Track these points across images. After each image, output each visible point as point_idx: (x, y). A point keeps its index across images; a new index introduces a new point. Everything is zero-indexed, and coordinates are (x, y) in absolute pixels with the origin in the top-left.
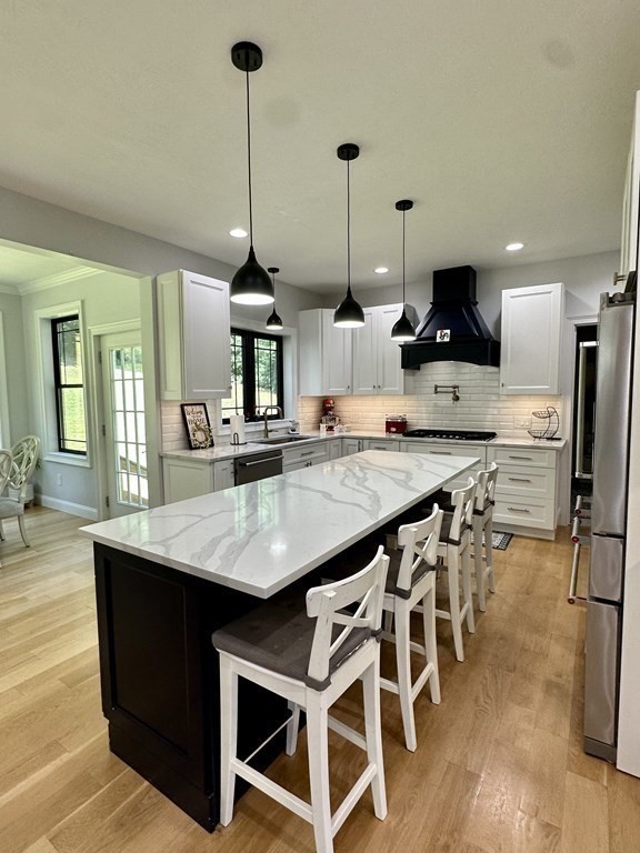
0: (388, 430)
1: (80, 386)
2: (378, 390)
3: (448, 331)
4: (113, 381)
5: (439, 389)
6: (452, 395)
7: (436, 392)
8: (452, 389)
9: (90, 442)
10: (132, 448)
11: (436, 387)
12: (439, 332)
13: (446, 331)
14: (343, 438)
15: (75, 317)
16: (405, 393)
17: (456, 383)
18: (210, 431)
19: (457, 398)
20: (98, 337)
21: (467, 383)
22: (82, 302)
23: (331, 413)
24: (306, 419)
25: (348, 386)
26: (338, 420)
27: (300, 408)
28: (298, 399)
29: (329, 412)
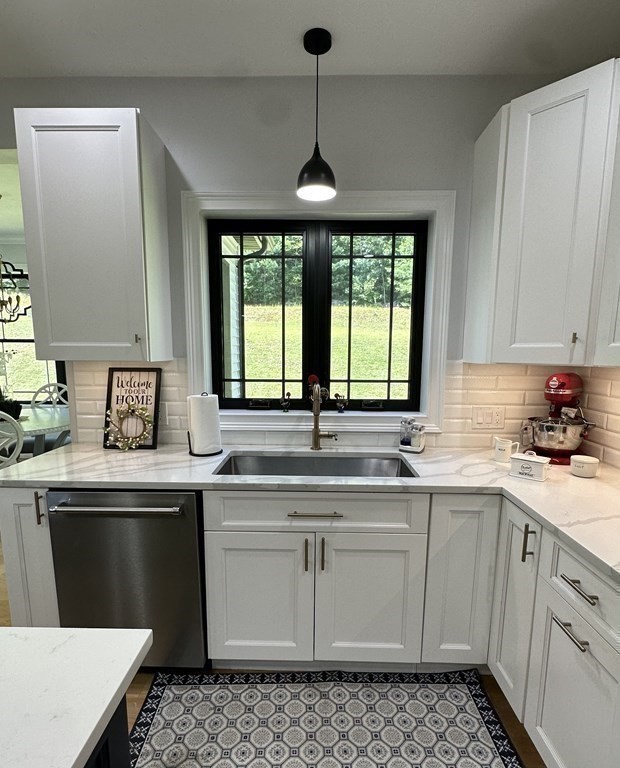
14: (502, 495)
23: (572, 412)
24: (480, 420)
25: (575, 334)
26: (578, 436)
27: (460, 391)
28: (450, 370)
29: (564, 409)
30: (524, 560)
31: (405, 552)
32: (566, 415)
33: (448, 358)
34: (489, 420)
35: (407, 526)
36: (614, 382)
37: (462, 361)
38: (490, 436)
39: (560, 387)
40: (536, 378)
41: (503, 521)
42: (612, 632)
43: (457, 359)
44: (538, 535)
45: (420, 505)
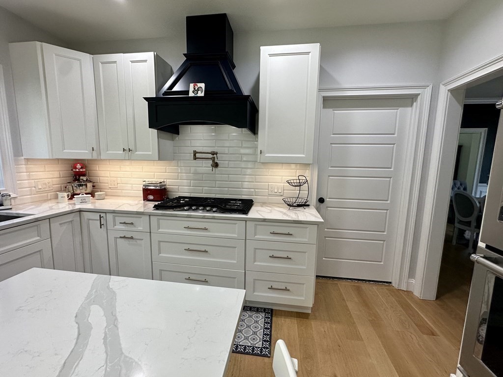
0: (146, 198)
2: (129, 153)
3: (202, 85)
5: (198, 155)
6: (211, 162)
7: (195, 158)
8: (210, 156)
11: (195, 153)
12: (192, 85)
13: (199, 85)
14: (80, 211)
16: (160, 159)
17: (215, 150)
19: (216, 165)
21: (226, 150)
23: (85, 178)
24: (40, 187)
25: (93, 148)
26: (92, 187)
27: (25, 174)
28: (17, 163)
29: (81, 177)
30: (101, 228)
31: (40, 251)
32: (82, 179)
33: (15, 156)
34: (45, 186)
35: (39, 238)
36: (100, 166)
37: (23, 158)
38: (46, 194)
39: (82, 168)
40: (66, 165)
41: (82, 221)
42: (139, 228)
43: (20, 156)
44: (105, 217)
45: (45, 225)
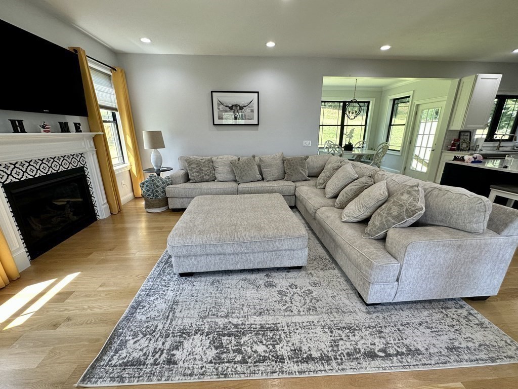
1: (404, 125)
4: (420, 122)
9: (403, 147)
10: (423, 150)
15: (409, 97)
18: (470, 143)
20: (418, 105)
22: (414, 91)
